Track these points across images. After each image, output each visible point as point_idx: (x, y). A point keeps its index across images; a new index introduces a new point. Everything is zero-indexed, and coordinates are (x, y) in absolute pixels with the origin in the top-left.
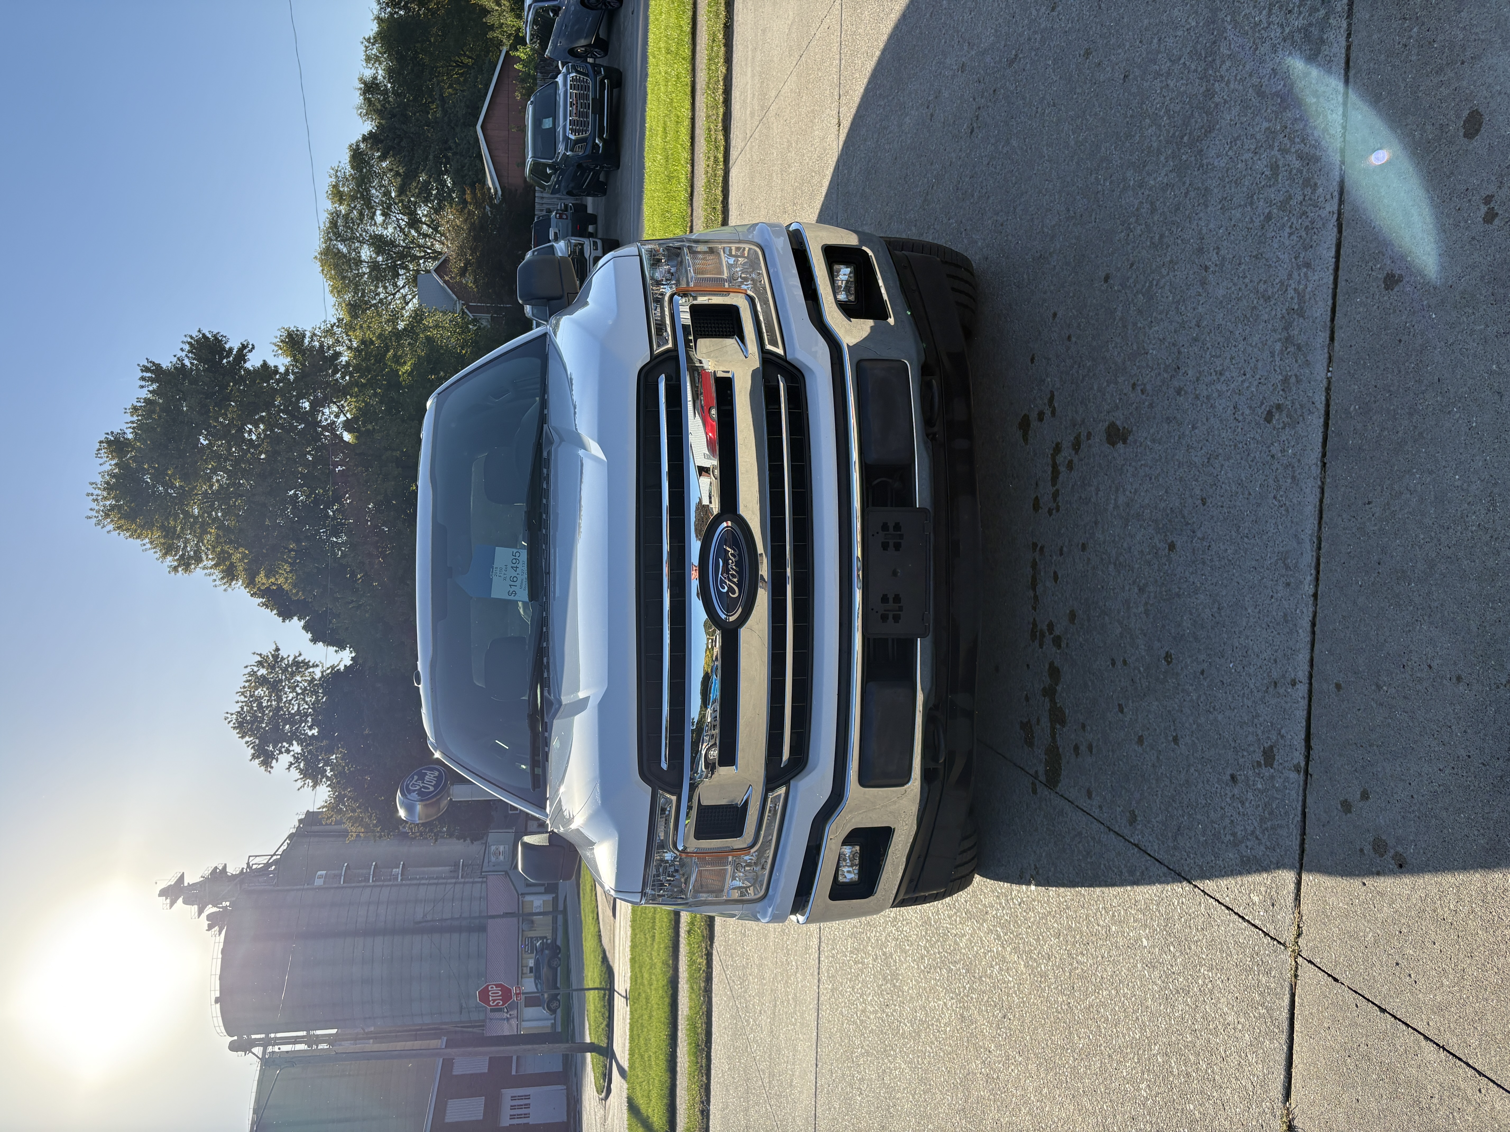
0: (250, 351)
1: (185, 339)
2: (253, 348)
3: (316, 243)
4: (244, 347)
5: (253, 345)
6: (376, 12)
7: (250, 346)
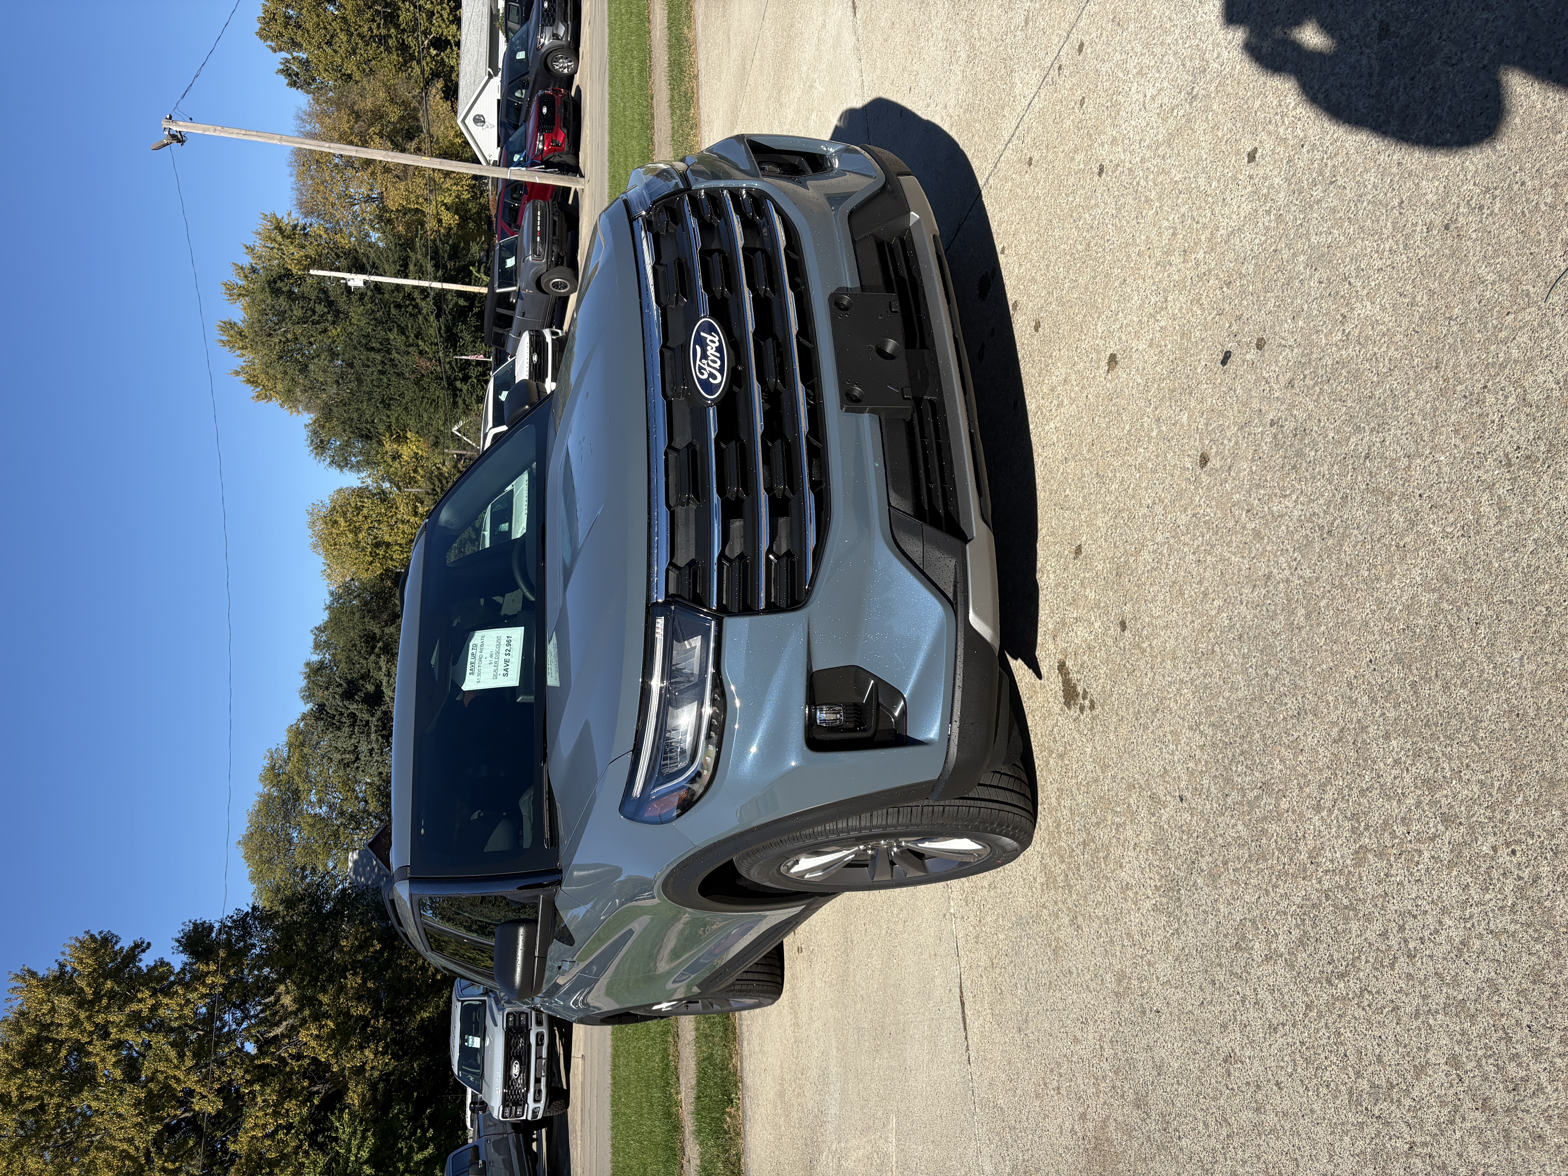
0: (143, 951)
1: (69, 942)
2: (149, 944)
4: (137, 946)
7: (145, 945)
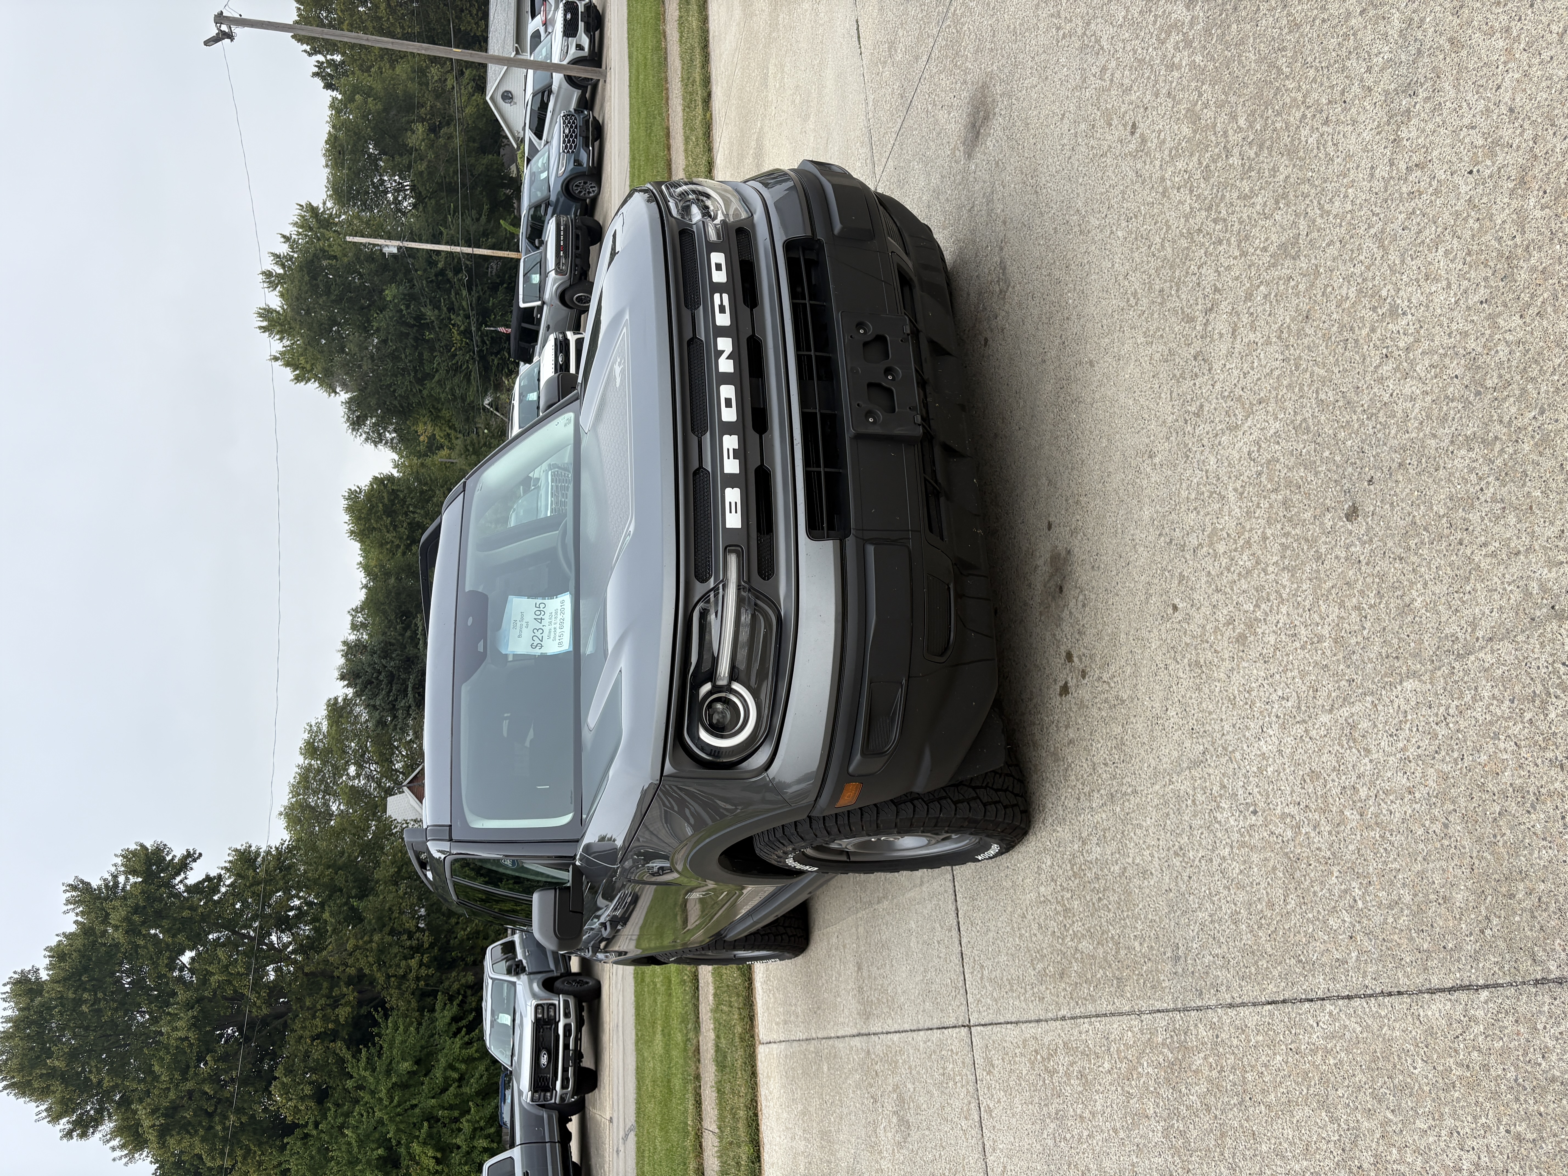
0: (195, 860)
1: (120, 852)
3: (283, 798)
4: (188, 855)
5: (200, 855)
6: (364, 582)
7: (196, 854)
